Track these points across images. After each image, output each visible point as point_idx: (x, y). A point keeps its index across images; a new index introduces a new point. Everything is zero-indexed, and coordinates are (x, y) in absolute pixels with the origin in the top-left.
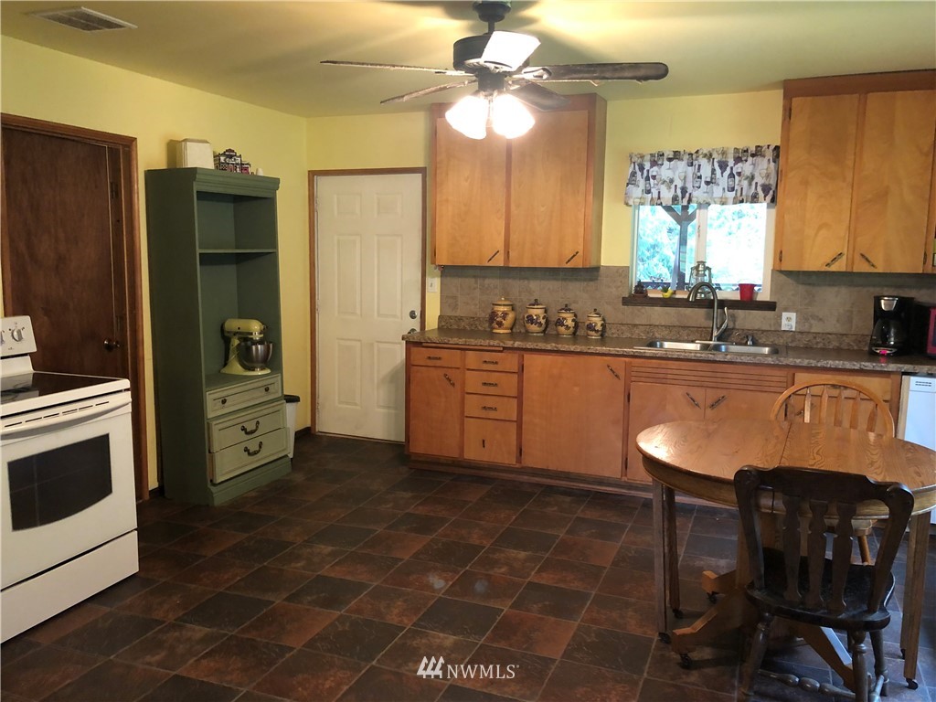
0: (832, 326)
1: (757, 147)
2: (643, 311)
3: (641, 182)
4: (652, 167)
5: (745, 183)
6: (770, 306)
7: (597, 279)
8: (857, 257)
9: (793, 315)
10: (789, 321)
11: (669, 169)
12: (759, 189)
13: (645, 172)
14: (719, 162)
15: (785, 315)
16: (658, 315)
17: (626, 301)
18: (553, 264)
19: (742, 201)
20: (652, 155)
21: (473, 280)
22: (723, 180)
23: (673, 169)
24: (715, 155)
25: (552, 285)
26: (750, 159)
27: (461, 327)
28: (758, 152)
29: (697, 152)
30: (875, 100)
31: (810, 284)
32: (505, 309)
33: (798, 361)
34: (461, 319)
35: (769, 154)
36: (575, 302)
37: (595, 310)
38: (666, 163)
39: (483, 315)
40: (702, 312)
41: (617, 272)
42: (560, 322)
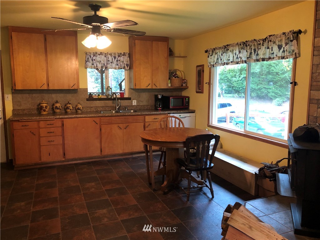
0: (145, 103)
1: (124, 53)
2: (93, 102)
3: (91, 61)
4: (93, 57)
5: (122, 63)
6: (129, 99)
7: (77, 93)
8: (153, 85)
9: (135, 101)
10: (134, 103)
11: (99, 58)
12: (125, 65)
13: (91, 58)
14: (114, 56)
15: (133, 101)
16: (98, 103)
17: (87, 100)
18: (66, 88)
19: (121, 69)
20: (94, 53)
21: (28, 95)
22: (115, 62)
23: (101, 58)
24: (112, 54)
25: (62, 95)
26: (122, 56)
27: (25, 113)
28: (124, 54)
29: (107, 53)
30: (154, 43)
31: (139, 92)
32: (45, 105)
33: (146, 113)
34: (24, 110)
35: (127, 55)
36: (71, 101)
37: (79, 103)
38: (98, 55)
39: (33, 108)
40: (111, 102)
41: (84, 90)
42: (68, 108)
